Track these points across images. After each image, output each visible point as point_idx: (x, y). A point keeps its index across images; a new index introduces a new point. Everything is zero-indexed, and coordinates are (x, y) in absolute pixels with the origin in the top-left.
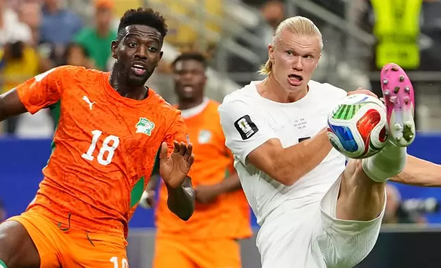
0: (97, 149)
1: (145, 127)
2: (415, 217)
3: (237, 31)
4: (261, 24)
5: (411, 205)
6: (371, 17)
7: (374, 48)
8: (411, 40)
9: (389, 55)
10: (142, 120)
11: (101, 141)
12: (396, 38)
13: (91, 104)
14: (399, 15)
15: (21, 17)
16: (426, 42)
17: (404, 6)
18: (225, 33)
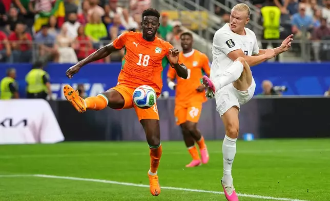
0: (142, 61)
1: (158, 51)
2: (278, 93)
3: (213, 24)
4: (222, 22)
5: (276, 88)
6: (262, 20)
7: (263, 31)
8: (277, 28)
9: (269, 34)
10: (157, 48)
11: (143, 58)
12: (271, 27)
13: (136, 45)
14: (272, 19)
15: (135, 20)
16: (282, 29)
17: (274, 16)
18: (209, 26)
